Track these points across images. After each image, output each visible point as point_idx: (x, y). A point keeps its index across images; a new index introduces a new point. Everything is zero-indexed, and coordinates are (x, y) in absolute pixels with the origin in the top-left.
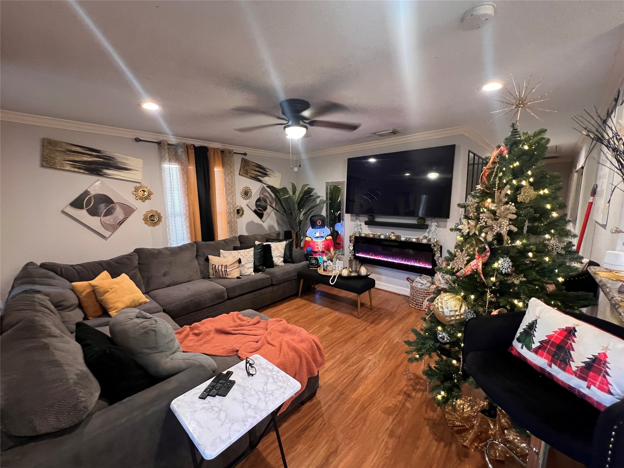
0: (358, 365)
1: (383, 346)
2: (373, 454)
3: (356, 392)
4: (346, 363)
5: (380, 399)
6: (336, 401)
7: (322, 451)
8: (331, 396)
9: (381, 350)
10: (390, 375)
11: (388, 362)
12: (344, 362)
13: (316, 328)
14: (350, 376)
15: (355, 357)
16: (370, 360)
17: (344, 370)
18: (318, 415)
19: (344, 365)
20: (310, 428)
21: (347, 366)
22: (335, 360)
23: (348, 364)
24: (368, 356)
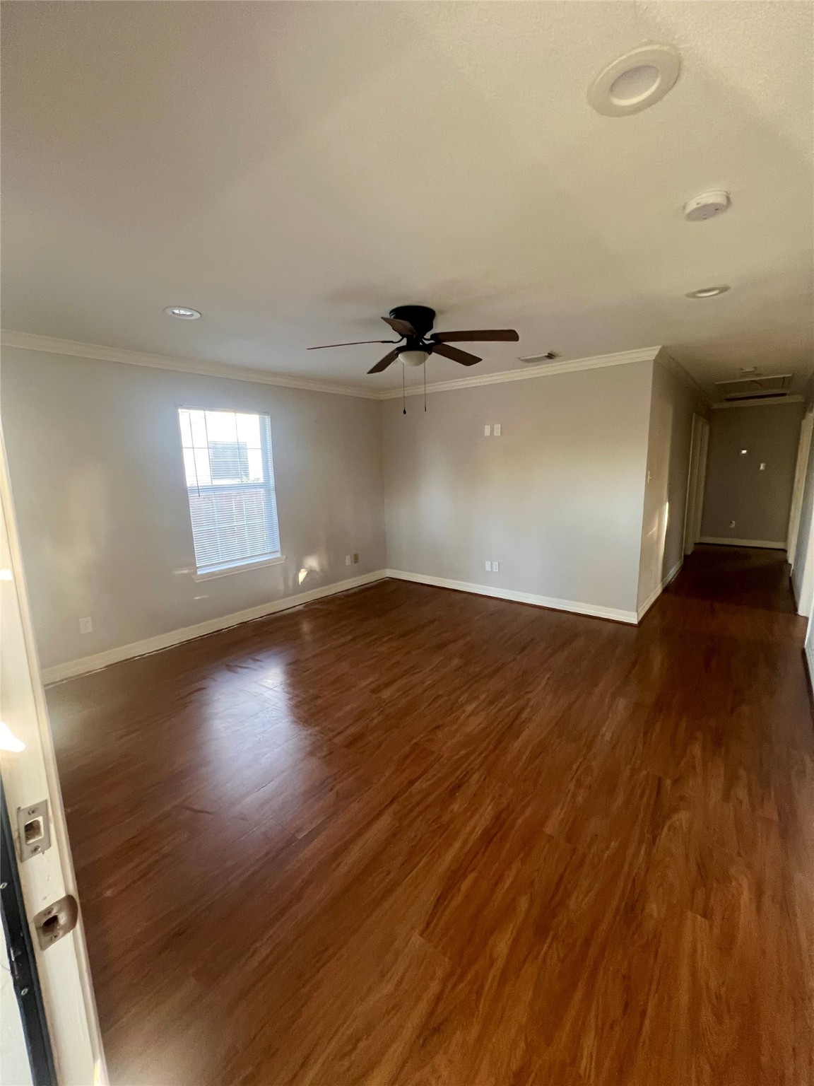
0: (514, 705)
1: (545, 679)
2: (559, 808)
3: (520, 739)
4: (496, 704)
5: (555, 745)
6: (493, 752)
7: (488, 809)
8: (485, 744)
9: (542, 685)
11: (556, 700)
13: (441, 661)
14: (506, 721)
15: (507, 697)
16: (530, 699)
17: (496, 713)
18: (472, 769)
19: (493, 707)
20: (466, 785)
21: (498, 708)
22: (480, 700)
23: (500, 705)
24: (527, 693)
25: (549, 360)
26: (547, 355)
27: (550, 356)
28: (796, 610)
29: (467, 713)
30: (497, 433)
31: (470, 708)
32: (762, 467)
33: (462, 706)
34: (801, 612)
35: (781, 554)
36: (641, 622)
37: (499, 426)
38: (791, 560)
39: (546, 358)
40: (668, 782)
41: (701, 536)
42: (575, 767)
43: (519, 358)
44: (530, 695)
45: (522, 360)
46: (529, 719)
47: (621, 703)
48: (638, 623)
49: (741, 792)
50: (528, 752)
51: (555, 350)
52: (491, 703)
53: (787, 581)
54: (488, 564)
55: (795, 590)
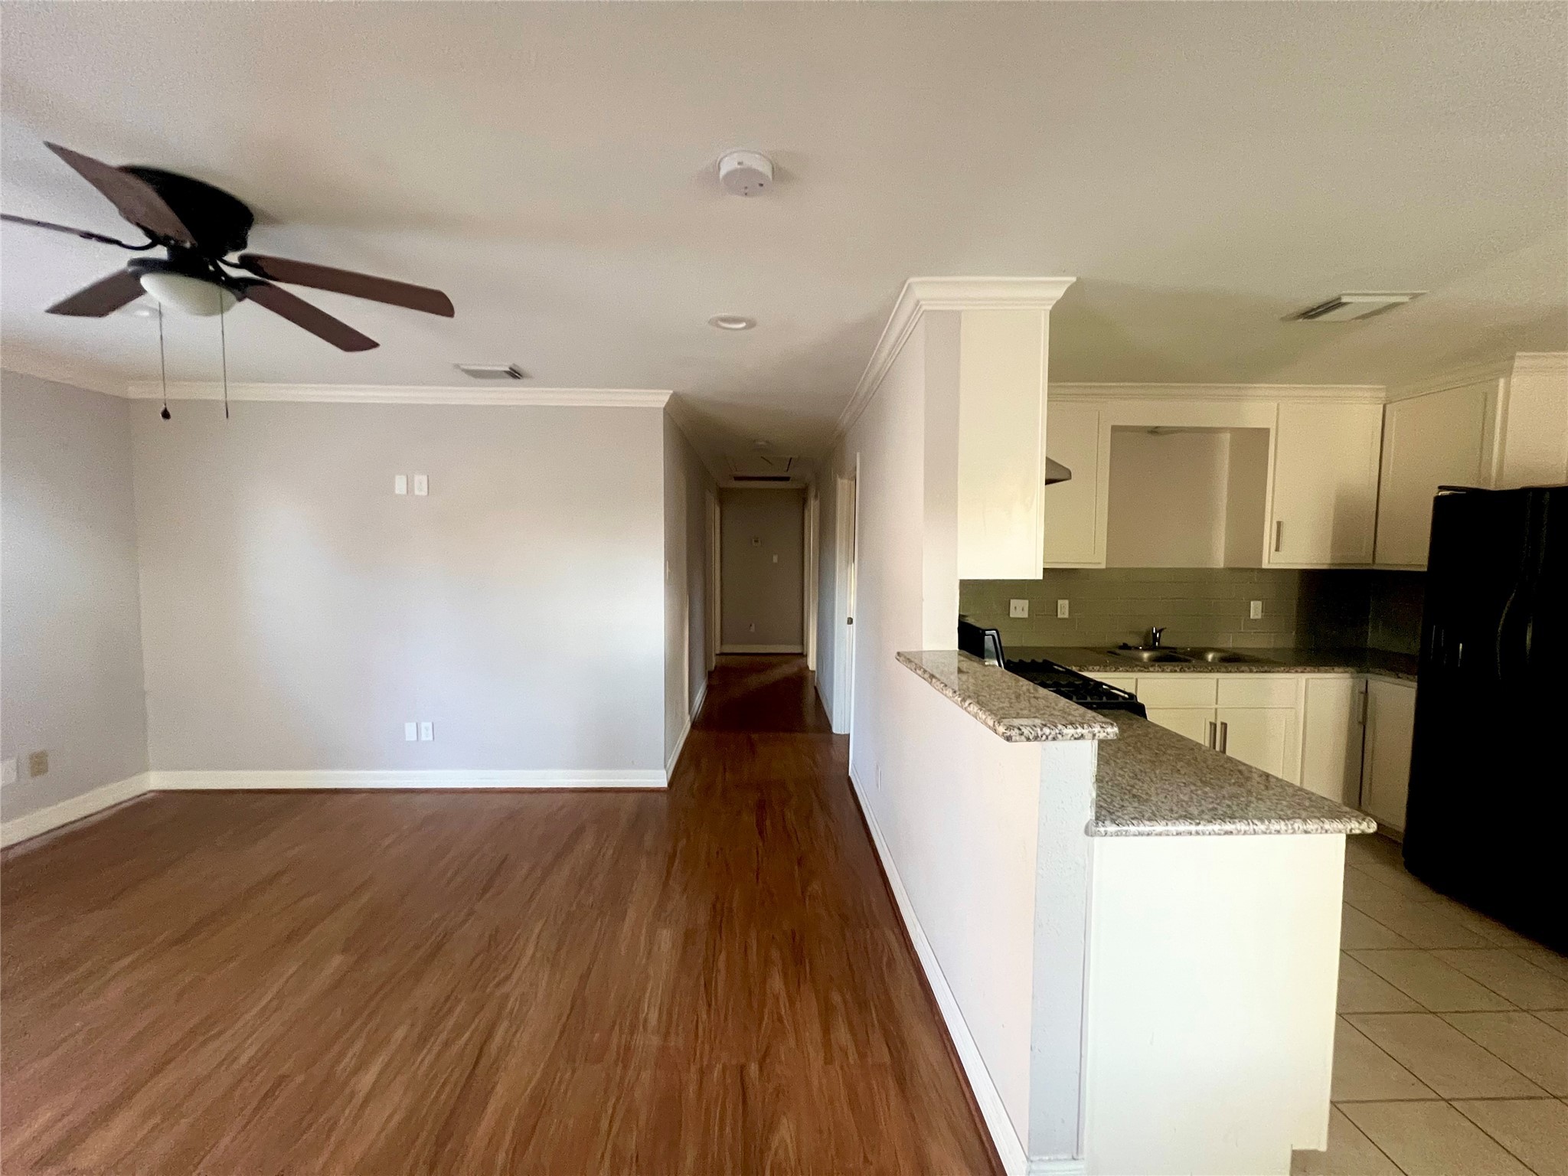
0: (473, 1026)
1: (534, 936)
4: (432, 1039)
5: (563, 1088)
9: (530, 952)
10: (572, 1008)
11: (558, 976)
12: (426, 1040)
13: (291, 976)
14: (456, 1075)
15: (459, 1009)
16: (507, 997)
17: (431, 1067)
19: (425, 1051)
21: (436, 1049)
22: (393, 1047)
23: (443, 1036)
24: (498, 985)
25: (511, 380)
26: (507, 369)
27: (514, 374)
28: (830, 727)
29: (361, 1095)
30: (420, 489)
31: (367, 1079)
32: (775, 559)
33: (346, 1083)
34: (837, 729)
35: (800, 661)
36: (670, 784)
37: (424, 478)
38: (812, 664)
39: (507, 376)
40: (753, 1068)
41: (722, 644)
42: (604, 1124)
43: (457, 366)
44: (506, 988)
45: (463, 370)
46: (506, 1048)
47: (666, 938)
48: (668, 785)
49: (842, 1035)
50: (508, 1137)
51: (522, 365)
52: (423, 1040)
53: (812, 691)
54: (410, 730)
55: (824, 701)
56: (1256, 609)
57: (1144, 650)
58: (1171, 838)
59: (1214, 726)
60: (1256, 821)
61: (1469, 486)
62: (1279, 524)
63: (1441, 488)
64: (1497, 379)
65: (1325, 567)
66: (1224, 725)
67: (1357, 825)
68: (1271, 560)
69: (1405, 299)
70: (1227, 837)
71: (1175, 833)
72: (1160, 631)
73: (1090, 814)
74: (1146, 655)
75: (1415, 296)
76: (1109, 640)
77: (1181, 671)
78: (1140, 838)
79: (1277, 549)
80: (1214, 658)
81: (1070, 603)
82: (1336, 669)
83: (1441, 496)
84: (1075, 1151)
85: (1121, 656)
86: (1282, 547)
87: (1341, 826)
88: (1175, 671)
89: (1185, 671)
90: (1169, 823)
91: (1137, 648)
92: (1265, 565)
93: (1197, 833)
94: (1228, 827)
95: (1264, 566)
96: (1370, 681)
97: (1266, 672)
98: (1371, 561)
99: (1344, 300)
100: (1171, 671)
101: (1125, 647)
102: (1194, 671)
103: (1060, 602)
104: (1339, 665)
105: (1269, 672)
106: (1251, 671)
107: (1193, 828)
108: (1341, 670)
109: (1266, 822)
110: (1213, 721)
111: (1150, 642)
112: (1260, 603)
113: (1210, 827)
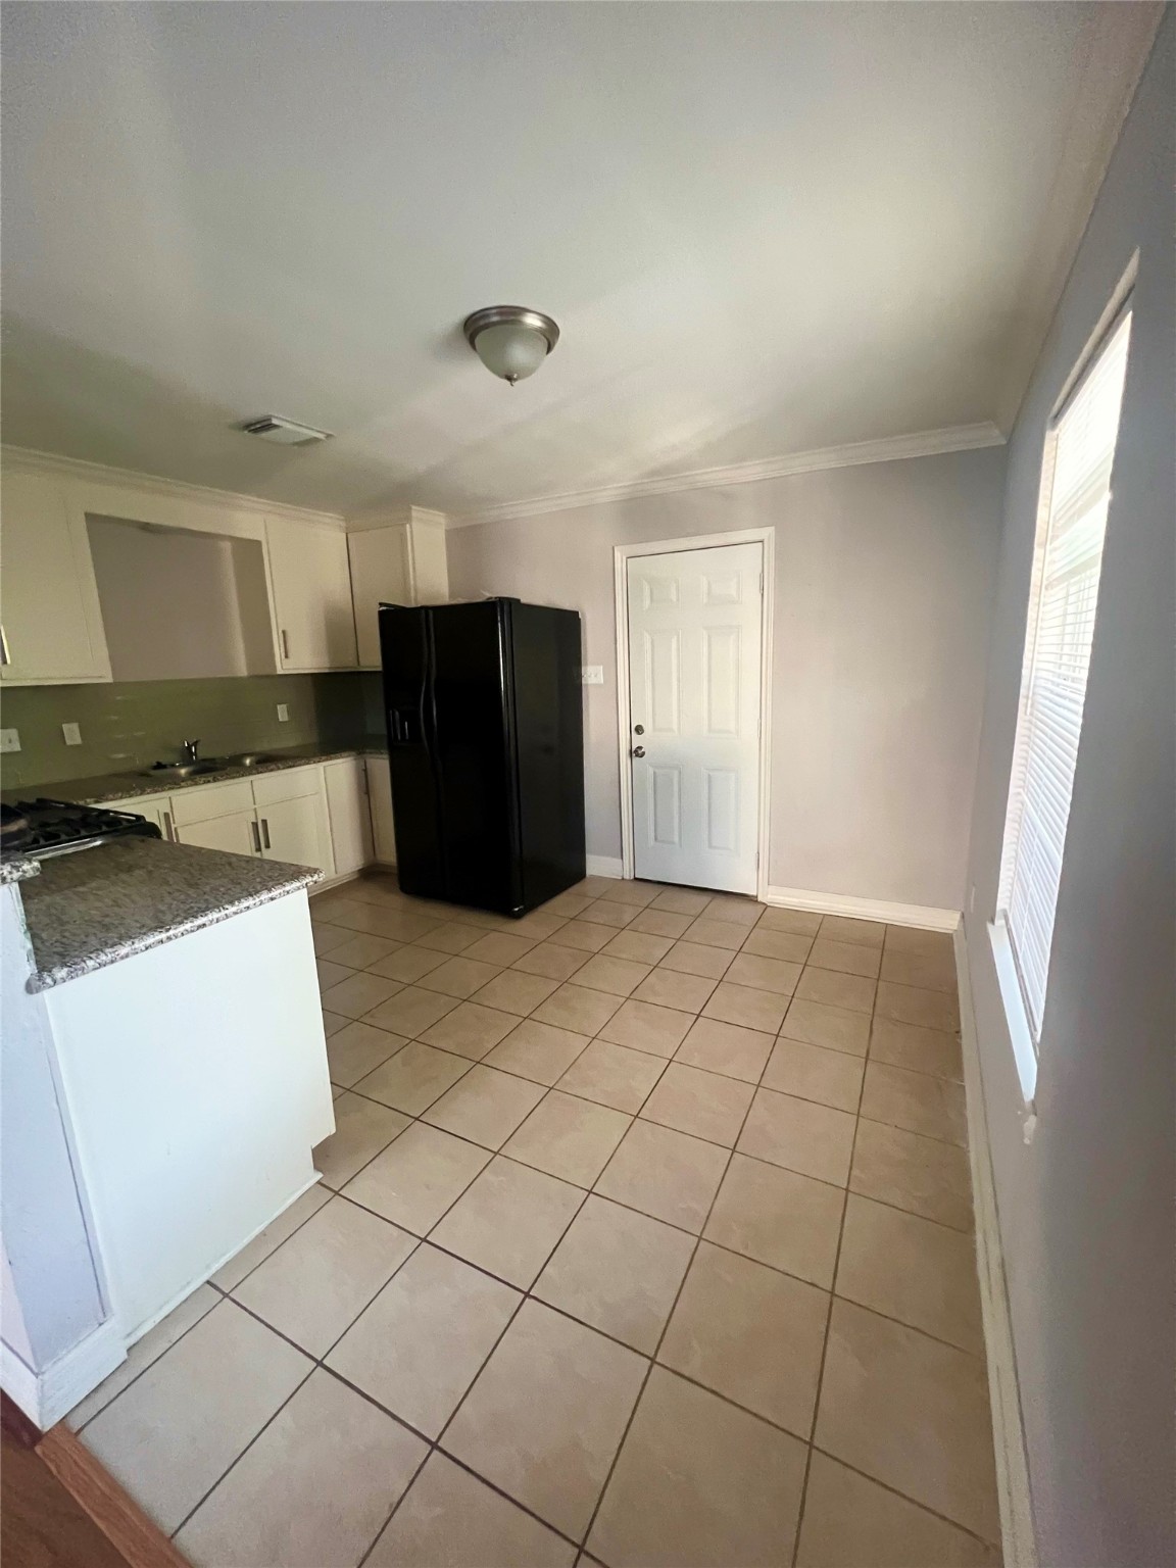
56: (282, 713)
57: (181, 766)
58: (140, 955)
59: (255, 825)
60: (226, 906)
61: (396, 603)
62: (284, 632)
63: (381, 604)
64: (403, 525)
65: (327, 671)
66: (264, 822)
67: (310, 879)
68: (283, 667)
69: (321, 436)
70: (201, 930)
71: (144, 948)
72: (195, 744)
73: (28, 969)
74: (183, 771)
75: (329, 436)
76: (142, 761)
77: (215, 781)
78: (103, 969)
79: (286, 657)
80: (251, 763)
81: (80, 726)
82: (343, 754)
83: (383, 611)
84: (101, 1315)
85: (155, 777)
86: (290, 654)
87: (298, 884)
88: (209, 782)
89: (219, 780)
90: (136, 941)
91: (173, 766)
92: (280, 671)
93: (169, 938)
94: (200, 921)
95: (279, 673)
96: (368, 760)
97: (290, 767)
98: (356, 664)
99: (275, 421)
100: (205, 782)
101: (159, 766)
102: (227, 778)
103: (65, 727)
104: (344, 751)
105: (294, 766)
106: (279, 769)
107: (163, 936)
108: (346, 754)
109: (236, 903)
110: (254, 821)
111: (187, 757)
112: (284, 706)
113: (182, 928)
